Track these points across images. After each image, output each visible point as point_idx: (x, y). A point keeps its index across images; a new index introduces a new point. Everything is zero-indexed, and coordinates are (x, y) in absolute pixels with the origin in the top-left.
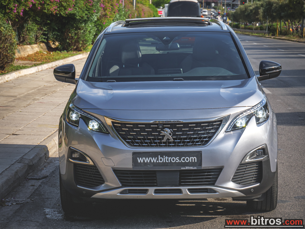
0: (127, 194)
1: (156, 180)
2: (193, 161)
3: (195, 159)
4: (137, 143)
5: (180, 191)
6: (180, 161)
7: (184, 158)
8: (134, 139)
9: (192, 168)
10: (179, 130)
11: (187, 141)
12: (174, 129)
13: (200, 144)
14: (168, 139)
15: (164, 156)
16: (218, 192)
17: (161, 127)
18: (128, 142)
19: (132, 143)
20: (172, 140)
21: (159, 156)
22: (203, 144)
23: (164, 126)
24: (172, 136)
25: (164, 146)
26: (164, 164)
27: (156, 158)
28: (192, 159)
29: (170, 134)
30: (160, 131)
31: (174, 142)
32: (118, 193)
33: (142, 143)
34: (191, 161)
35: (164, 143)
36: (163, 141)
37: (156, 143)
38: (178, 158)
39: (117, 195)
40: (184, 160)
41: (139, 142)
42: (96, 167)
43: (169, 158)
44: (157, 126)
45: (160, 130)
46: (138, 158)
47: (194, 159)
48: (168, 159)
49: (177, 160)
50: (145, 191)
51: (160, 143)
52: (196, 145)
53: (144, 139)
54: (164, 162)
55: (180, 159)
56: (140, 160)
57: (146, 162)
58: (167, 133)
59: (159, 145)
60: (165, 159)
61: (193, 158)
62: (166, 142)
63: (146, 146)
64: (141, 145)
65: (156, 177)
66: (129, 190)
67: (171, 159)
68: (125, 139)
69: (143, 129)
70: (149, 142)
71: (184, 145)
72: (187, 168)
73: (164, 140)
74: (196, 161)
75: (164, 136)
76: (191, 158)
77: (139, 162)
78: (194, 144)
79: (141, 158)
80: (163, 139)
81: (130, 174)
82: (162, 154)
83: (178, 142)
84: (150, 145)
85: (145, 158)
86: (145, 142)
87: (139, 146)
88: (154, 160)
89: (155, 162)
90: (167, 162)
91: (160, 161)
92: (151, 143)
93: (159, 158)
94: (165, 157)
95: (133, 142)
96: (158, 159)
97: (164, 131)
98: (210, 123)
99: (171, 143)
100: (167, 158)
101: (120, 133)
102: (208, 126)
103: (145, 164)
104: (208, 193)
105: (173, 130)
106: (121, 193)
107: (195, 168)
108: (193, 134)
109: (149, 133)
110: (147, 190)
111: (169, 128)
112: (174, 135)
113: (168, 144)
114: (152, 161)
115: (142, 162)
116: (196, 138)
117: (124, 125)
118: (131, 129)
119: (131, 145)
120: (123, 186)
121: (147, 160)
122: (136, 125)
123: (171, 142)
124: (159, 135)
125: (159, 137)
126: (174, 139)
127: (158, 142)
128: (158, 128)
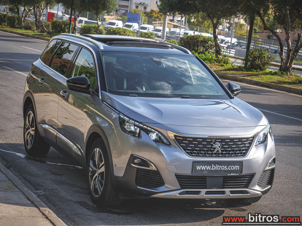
0: (184, 195)
1: (206, 183)
2: (237, 169)
3: (238, 167)
4: (195, 153)
5: (223, 193)
6: (227, 169)
7: (231, 166)
8: (192, 150)
9: (235, 174)
10: (227, 143)
11: (231, 153)
13: (240, 156)
14: (218, 151)
15: (216, 165)
16: (250, 193)
17: (214, 141)
18: (188, 153)
19: (190, 154)
20: (220, 152)
21: (213, 165)
22: (242, 155)
23: (217, 140)
24: (220, 149)
25: (215, 156)
26: (216, 171)
27: (210, 166)
28: (236, 167)
29: (220, 147)
30: (212, 144)
31: (222, 154)
32: (177, 194)
34: (235, 169)
35: (215, 154)
36: (214, 152)
38: (226, 166)
39: (177, 196)
40: (230, 168)
41: (196, 153)
42: (159, 172)
43: (220, 167)
44: (211, 140)
45: (213, 143)
46: (197, 166)
48: (219, 167)
49: (225, 168)
50: (198, 193)
51: (212, 154)
53: (200, 150)
54: (216, 169)
55: (227, 168)
56: (198, 168)
57: (202, 169)
58: (218, 146)
59: (211, 156)
60: (217, 167)
61: (237, 167)
62: (216, 153)
63: (202, 156)
64: (198, 155)
65: (206, 181)
66: (186, 191)
67: (221, 167)
68: (185, 150)
69: (200, 143)
70: (203, 153)
71: (229, 156)
72: (232, 174)
73: (215, 152)
74: (239, 169)
75: (215, 148)
76: (235, 166)
77: (198, 169)
78: (236, 155)
79: (199, 166)
80: (214, 151)
81: (187, 178)
82: (215, 163)
83: (225, 153)
84: (204, 156)
85: (202, 166)
86: (200, 153)
87: (197, 156)
88: (208, 168)
89: (209, 169)
90: (218, 169)
91: (213, 169)
92: (205, 154)
93: (213, 166)
94: (217, 166)
96: (211, 167)
97: (215, 144)
98: (247, 139)
100: (218, 166)
101: (181, 145)
103: (202, 170)
104: (243, 194)
105: (222, 144)
106: (180, 194)
107: (238, 175)
109: (205, 146)
110: (200, 192)
111: (219, 142)
112: (222, 147)
113: (217, 155)
114: (207, 169)
115: (200, 169)
116: (237, 151)
117: (185, 138)
118: (190, 142)
119: (190, 155)
120: (182, 188)
121: (204, 168)
122: (195, 139)
123: (220, 153)
124: (211, 148)
125: (211, 149)
126: (222, 151)
127: (210, 153)
128: (211, 142)
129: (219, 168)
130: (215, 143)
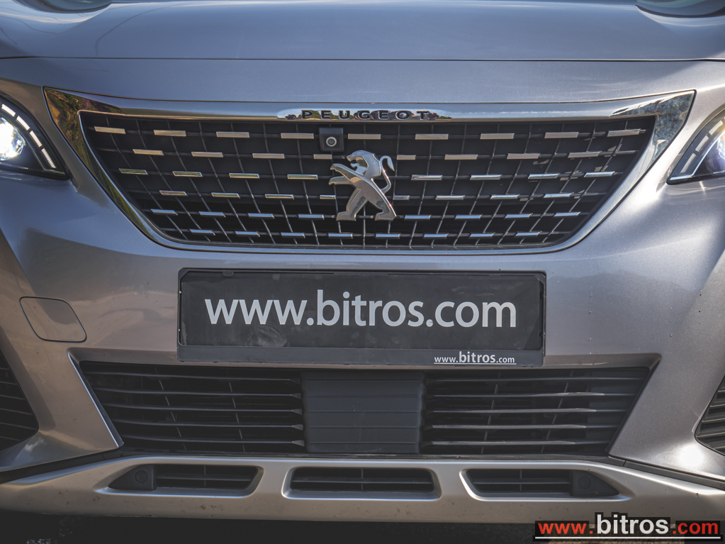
0: (148, 489)
1: (299, 419)
2: (499, 324)
3: (506, 312)
4: (207, 222)
5: (424, 483)
6: (430, 323)
7: (452, 304)
8: (193, 202)
9: (489, 360)
10: (430, 157)
11: (469, 221)
12: (400, 157)
13: (539, 238)
14: (371, 209)
15: (346, 295)
16: (627, 492)
17: (332, 141)
18: (160, 221)
19: (179, 225)
20: (389, 213)
21: (320, 293)
23: (351, 136)
24: (389, 194)
25: (347, 241)
26: (346, 336)
27: (304, 303)
28: (492, 312)
29: (380, 182)
30: (329, 163)
31: (398, 225)
32: (100, 485)
33: (231, 223)
34: (485, 324)
35: (347, 226)
36: (341, 216)
37: (304, 226)
38: (420, 304)
39: (99, 496)
40: (448, 315)
41: (219, 218)
43: (374, 306)
44: (311, 136)
45: (330, 157)
46: (208, 302)
47: (504, 312)
48: (365, 310)
49: (411, 314)
50: (244, 479)
51: (330, 225)
52: (517, 240)
53: (244, 205)
54: (346, 322)
55: (428, 312)
56: (219, 312)
57: (248, 320)
58: (366, 173)
59: (322, 236)
60: (352, 309)
61: (499, 308)
62: (359, 221)
63: (255, 238)
64: (226, 234)
65: (299, 404)
66: (159, 468)
67: (379, 311)
68: (145, 204)
69: (238, 154)
70: (268, 220)
71: (449, 241)
72: (466, 359)
73: (349, 214)
74: (513, 324)
76: (486, 307)
77: (214, 320)
78: (505, 236)
79: (222, 303)
80: (343, 209)
81: (169, 384)
82: (336, 283)
83: (419, 221)
84: (272, 235)
85: (242, 302)
86: (245, 219)
87: (219, 239)
88: (291, 312)
89: (297, 320)
90: (362, 323)
91: (321, 321)
92: (278, 225)
93: (321, 305)
94: (351, 299)
95: (184, 222)
96: (311, 311)
97: (347, 164)
98: (593, 131)
99: (382, 226)
100: (358, 302)
101: (123, 171)
102: (580, 144)
103: (242, 331)
104: (572, 495)
105: (394, 161)
106: (120, 483)
107: (509, 361)
108: (501, 186)
109: (273, 176)
110: (253, 472)
111: (375, 148)
112: (401, 184)
113: (367, 231)
114: (282, 320)
115: (229, 319)
116: (514, 206)
117: (142, 128)
118: (178, 153)
119: (176, 235)
121: (256, 312)
122: (204, 130)
124: (323, 186)
125: (323, 197)
126: (400, 207)
127: (317, 221)
128: (316, 146)
129: (365, 316)
130: (349, 158)
